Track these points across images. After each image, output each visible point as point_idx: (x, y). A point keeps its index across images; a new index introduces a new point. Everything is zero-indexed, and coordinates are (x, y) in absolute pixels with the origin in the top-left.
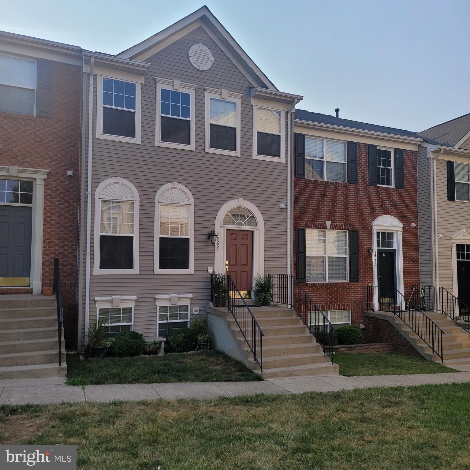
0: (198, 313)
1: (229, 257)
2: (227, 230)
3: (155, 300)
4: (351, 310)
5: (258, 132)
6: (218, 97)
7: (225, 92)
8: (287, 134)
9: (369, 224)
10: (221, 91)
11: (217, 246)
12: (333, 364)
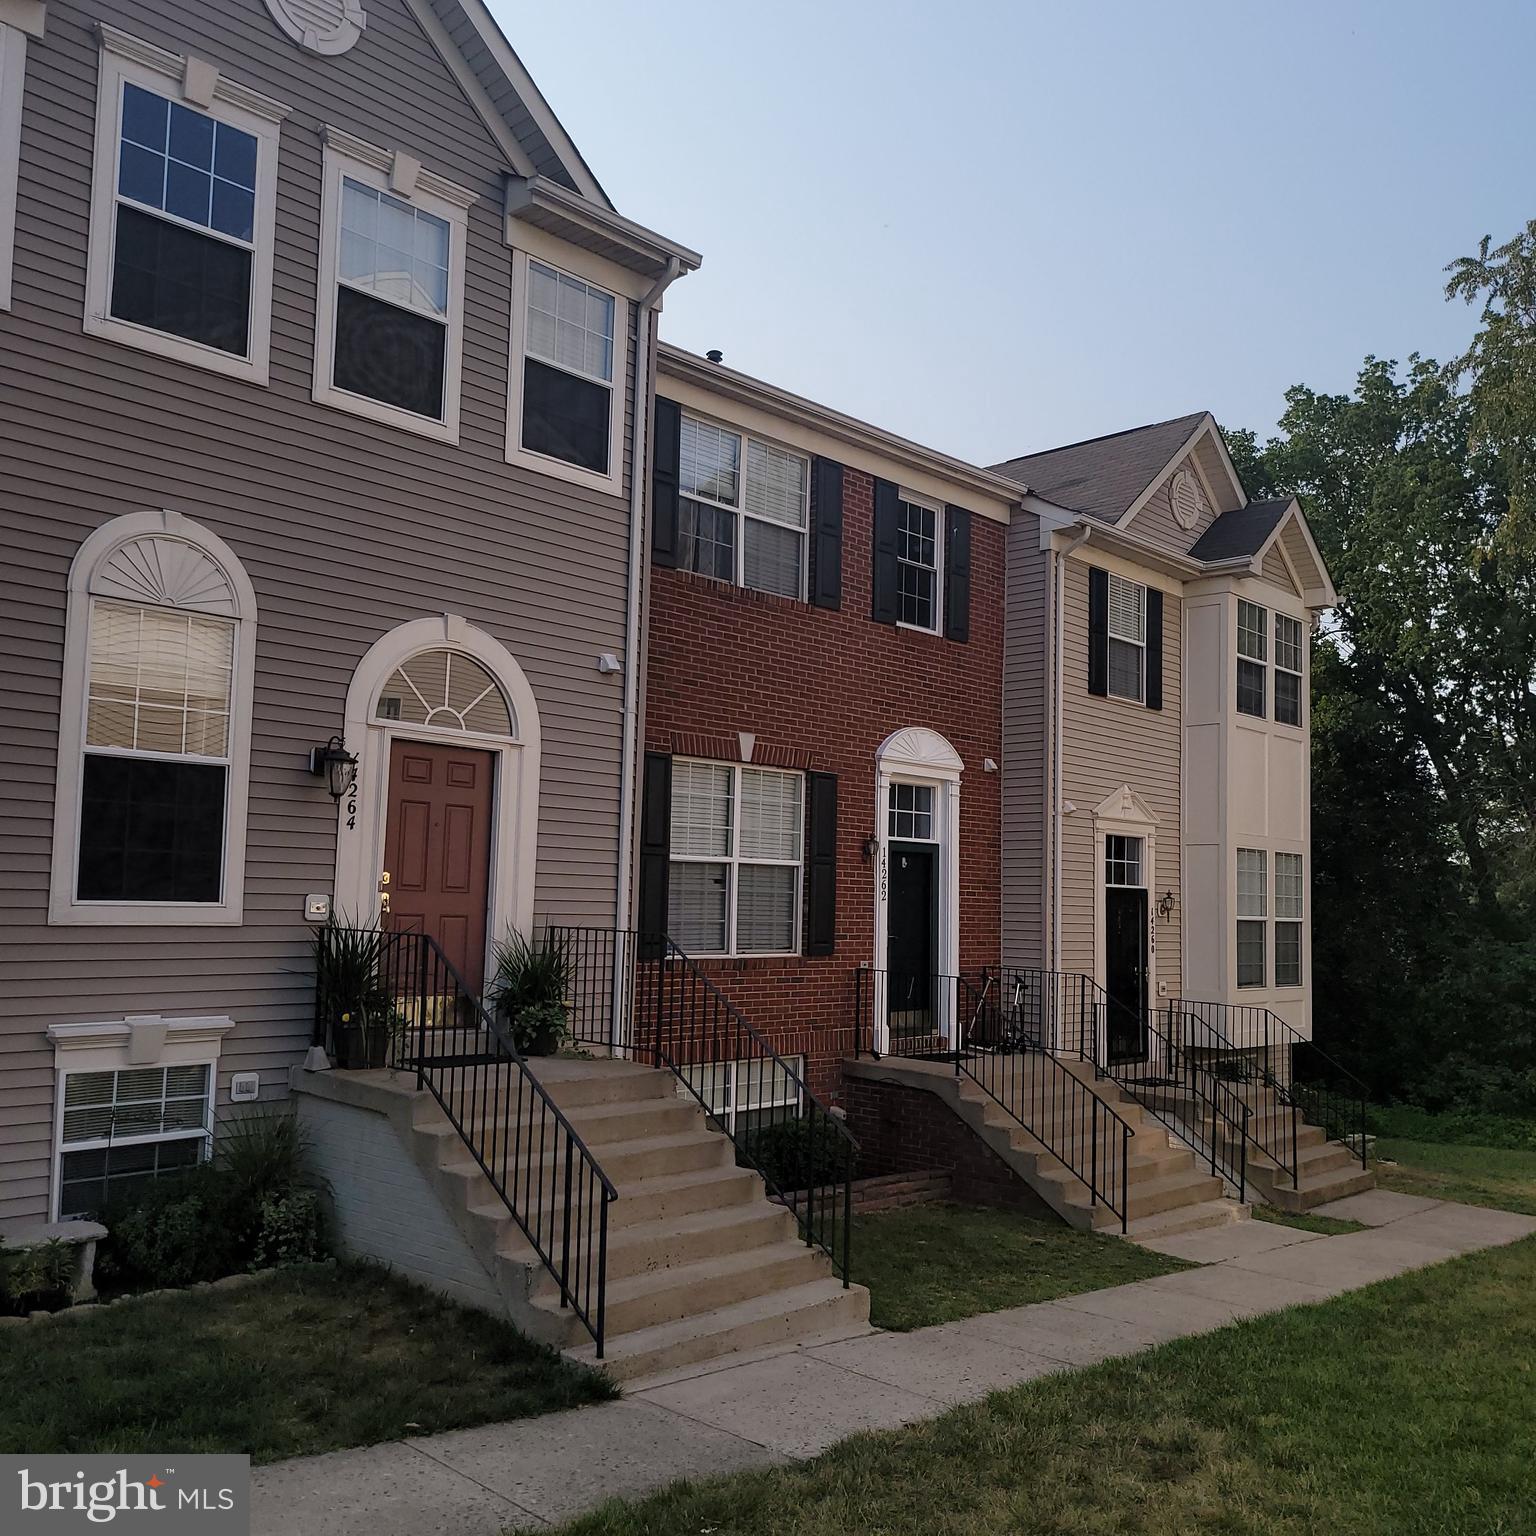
0: (255, 1095)
1: (395, 854)
2: (394, 740)
3: (51, 1045)
4: (805, 1057)
5: (528, 359)
6: (375, 180)
7: (407, 169)
8: (632, 390)
9: (868, 754)
10: (393, 160)
11: (350, 806)
12: (846, 1286)
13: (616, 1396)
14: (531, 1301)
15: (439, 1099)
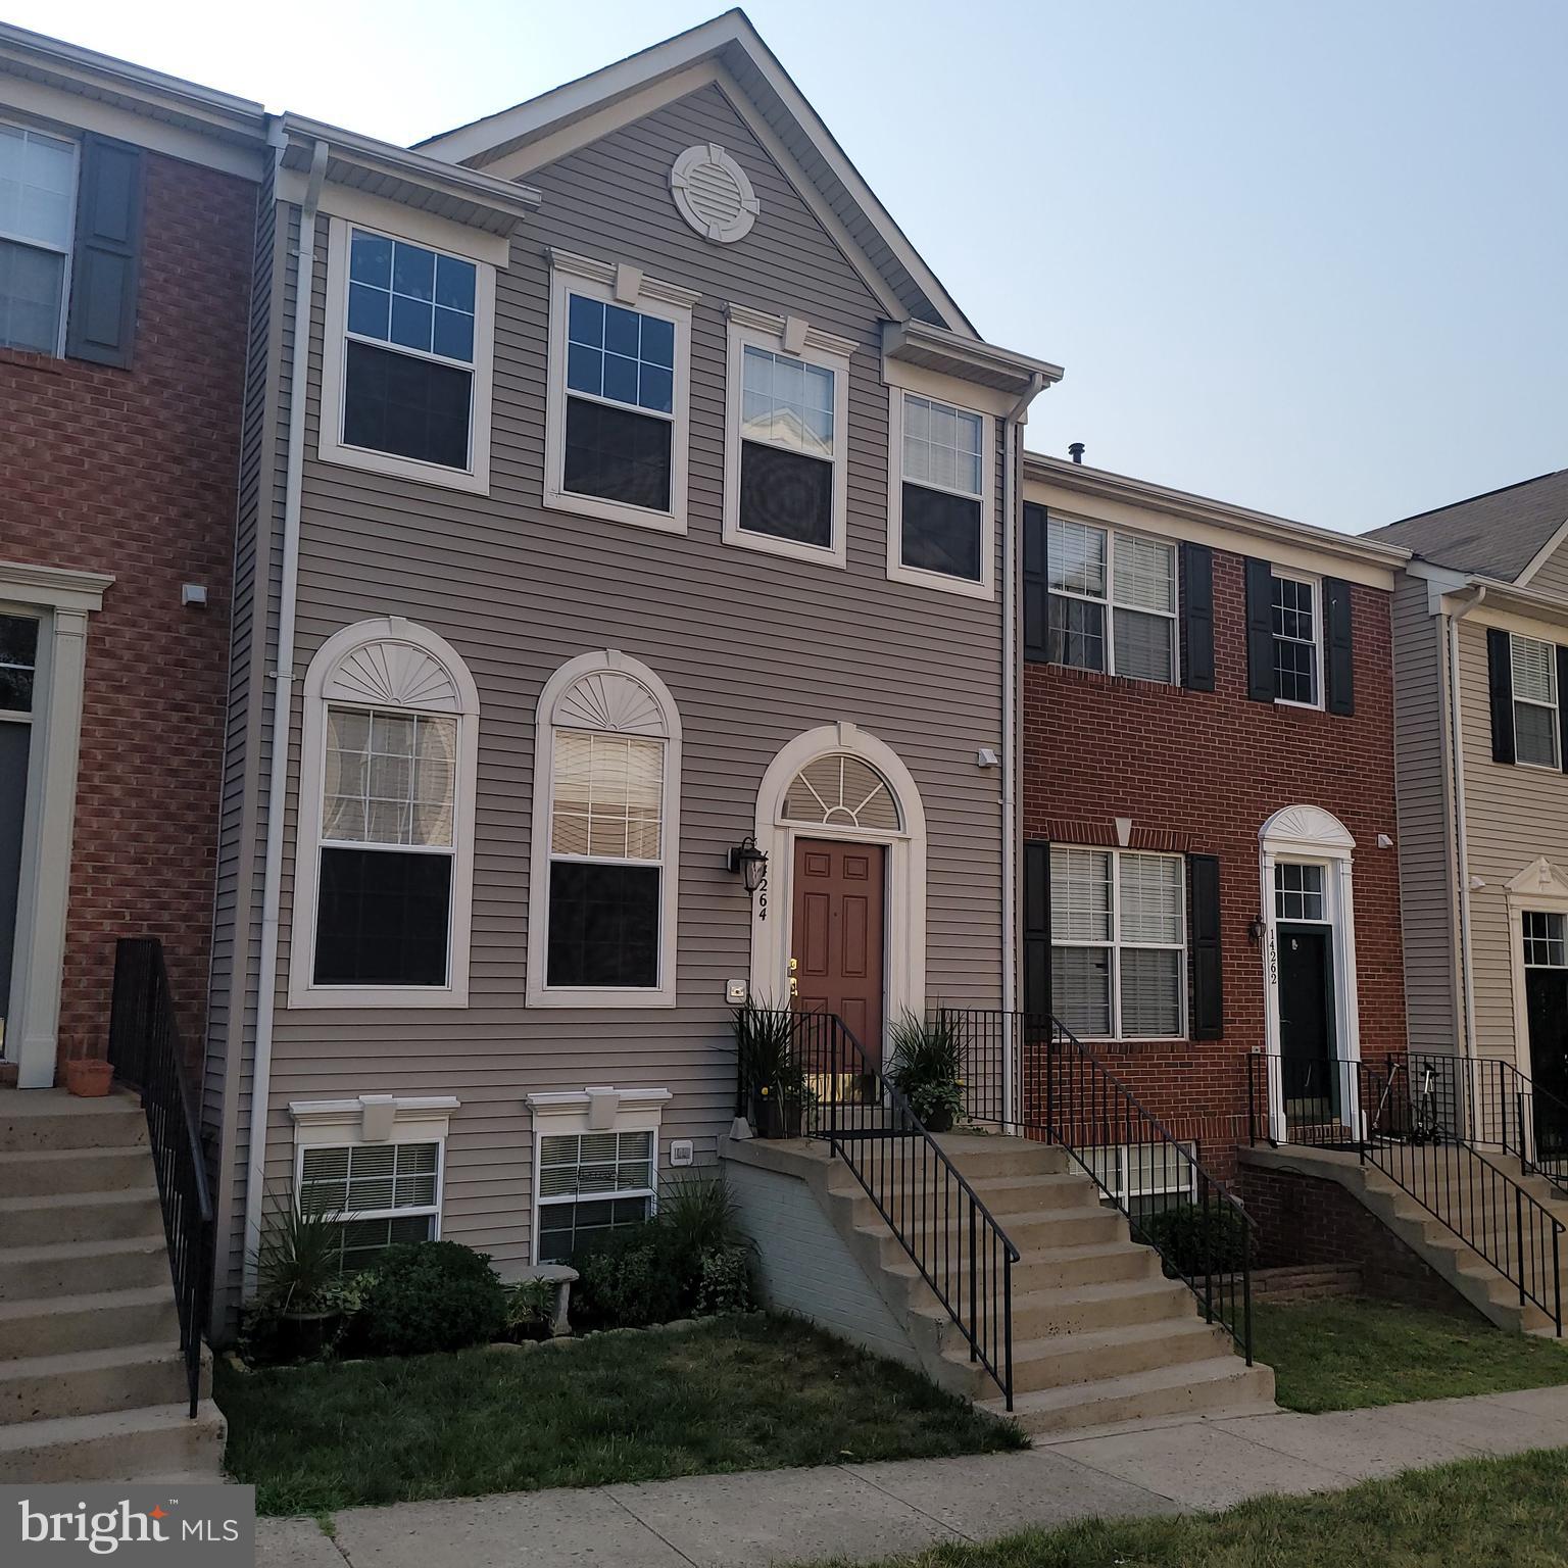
0: (690, 1162)
1: (801, 942)
2: (797, 838)
3: (529, 1111)
4: (1198, 1143)
5: (904, 483)
6: (770, 344)
7: (797, 328)
8: (1001, 500)
9: (1250, 835)
10: (785, 325)
11: (761, 899)
12: (1249, 1364)
13: (1027, 1446)
14: (943, 1355)
15: (851, 1165)
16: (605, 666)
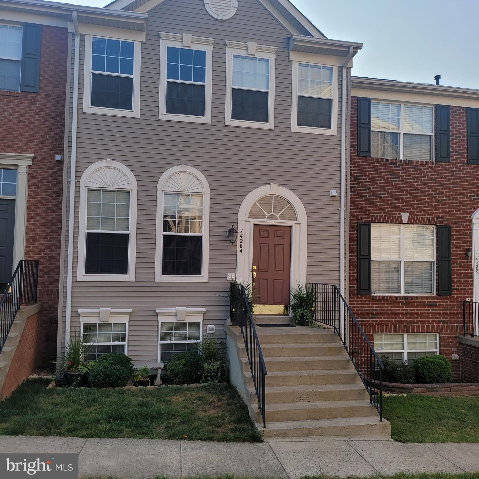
0: (213, 332)
1: (257, 259)
2: (254, 225)
3: (157, 314)
4: (439, 334)
5: (299, 96)
6: (243, 53)
7: (253, 46)
10: (248, 45)
11: (240, 246)
12: (381, 420)
13: (261, 441)
14: (251, 405)
16: (181, 170)
